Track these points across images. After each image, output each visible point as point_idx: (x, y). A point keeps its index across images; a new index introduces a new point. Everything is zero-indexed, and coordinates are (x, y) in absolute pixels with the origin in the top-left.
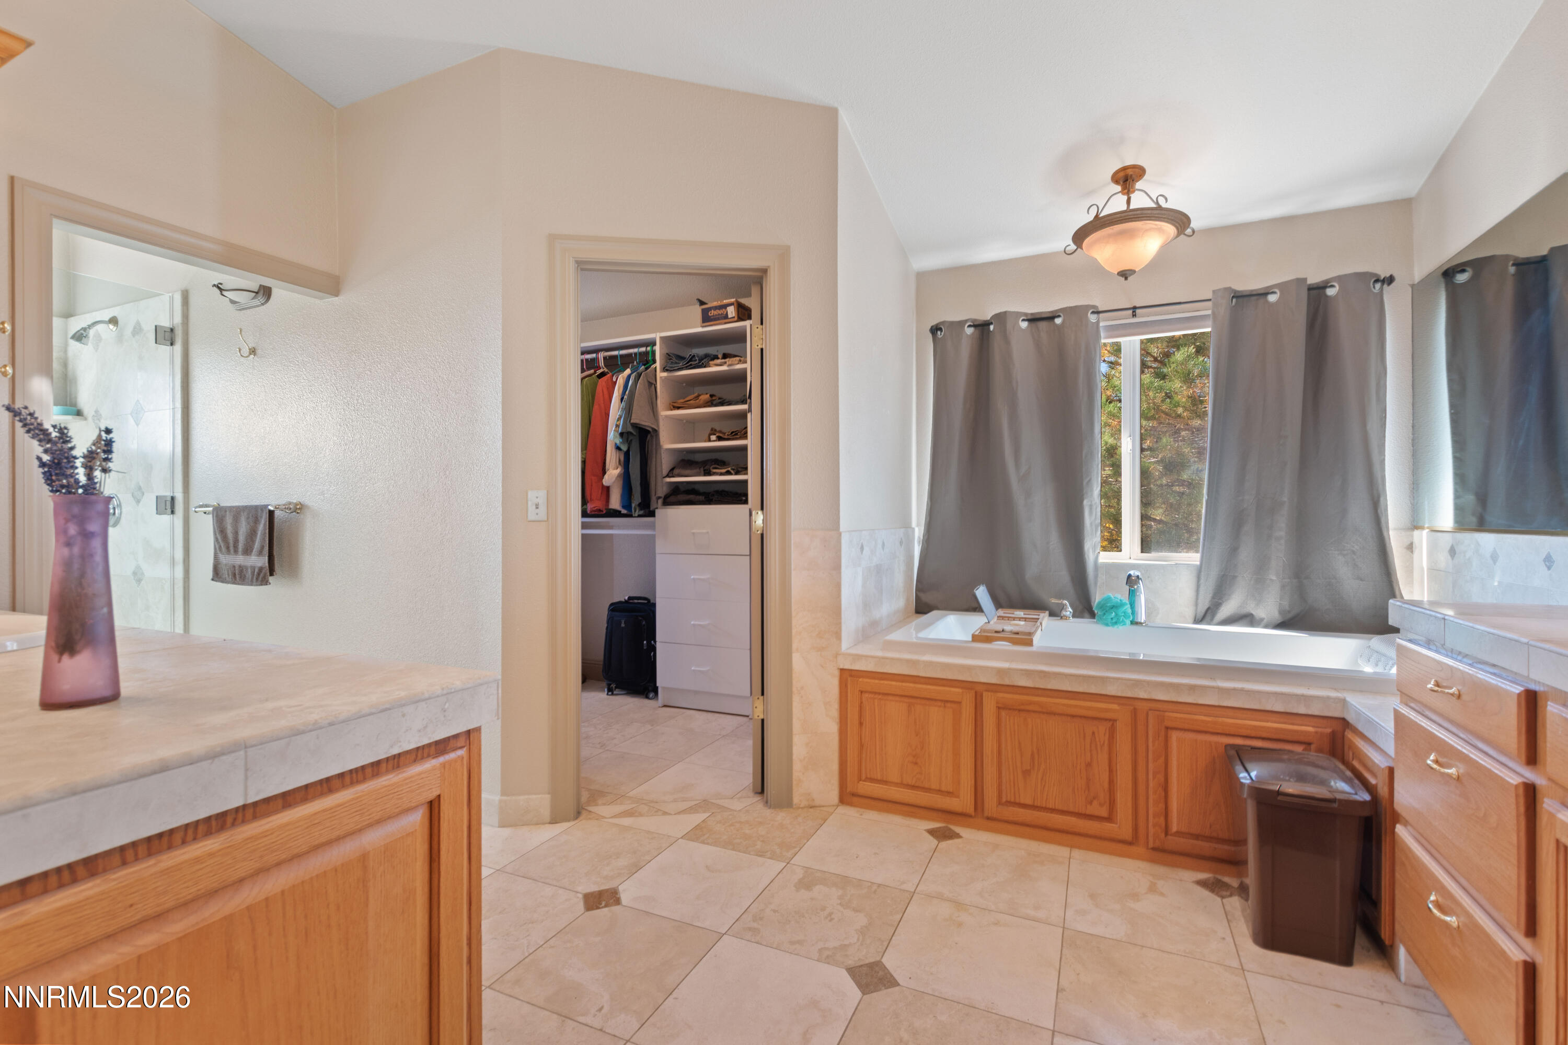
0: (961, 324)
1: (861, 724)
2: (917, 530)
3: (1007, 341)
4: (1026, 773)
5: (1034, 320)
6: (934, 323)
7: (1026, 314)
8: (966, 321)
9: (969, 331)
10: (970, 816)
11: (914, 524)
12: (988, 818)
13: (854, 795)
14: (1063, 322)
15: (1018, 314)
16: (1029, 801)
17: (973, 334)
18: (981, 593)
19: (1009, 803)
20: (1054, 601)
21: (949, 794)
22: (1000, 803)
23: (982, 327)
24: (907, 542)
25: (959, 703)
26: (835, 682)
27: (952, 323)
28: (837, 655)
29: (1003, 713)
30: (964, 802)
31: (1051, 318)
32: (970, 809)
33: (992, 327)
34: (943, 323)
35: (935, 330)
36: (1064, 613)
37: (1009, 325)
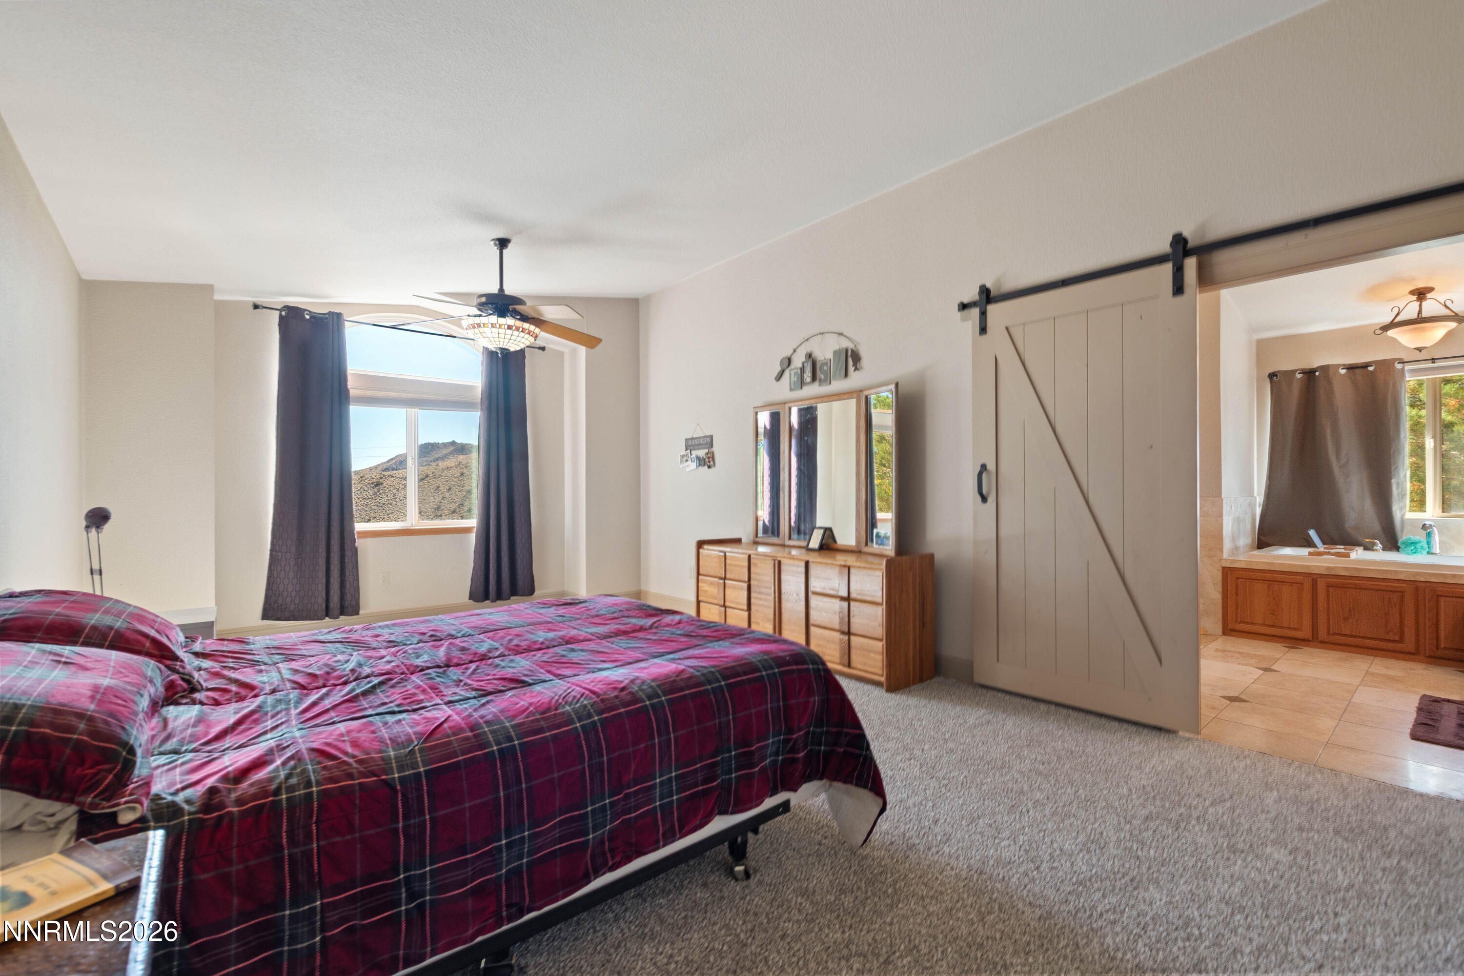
0: (1293, 372)
1: (1237, 594)
2: (1258, 498)
3: (1329, 382)
4: (1346, 619)
5: (1351, 368)
6: (1271, 371)
7: (1344, 365)
8: (1297, 370)
9: (1299, 376)
10: (1308, 641)
11: (1255, 495)
12: (1321, 642)
13: (1233, 630)
14: (1375, 369)
15: (1338, 366)
16: (1348, 632)
17: (1301, 378)
18: (1312, 533)
19: (1334, 634)
20: (1367, 540)
21: (1295, 629)
22: (1328, 634)
23: (1309, 373)
24: (1252, 506)
25: (1302, 584)
26: (1220, 574)
27: (1286, 372)
28: (1221, 560)
29: (1331, 589)
30: (1306, 633)
31: (1365, 366)
32: (1311, 638)
33: (1317, 374)
34: (1279, 372)
35: (1272, 376)
36: (1375, 548)
37: (1331, 373)
